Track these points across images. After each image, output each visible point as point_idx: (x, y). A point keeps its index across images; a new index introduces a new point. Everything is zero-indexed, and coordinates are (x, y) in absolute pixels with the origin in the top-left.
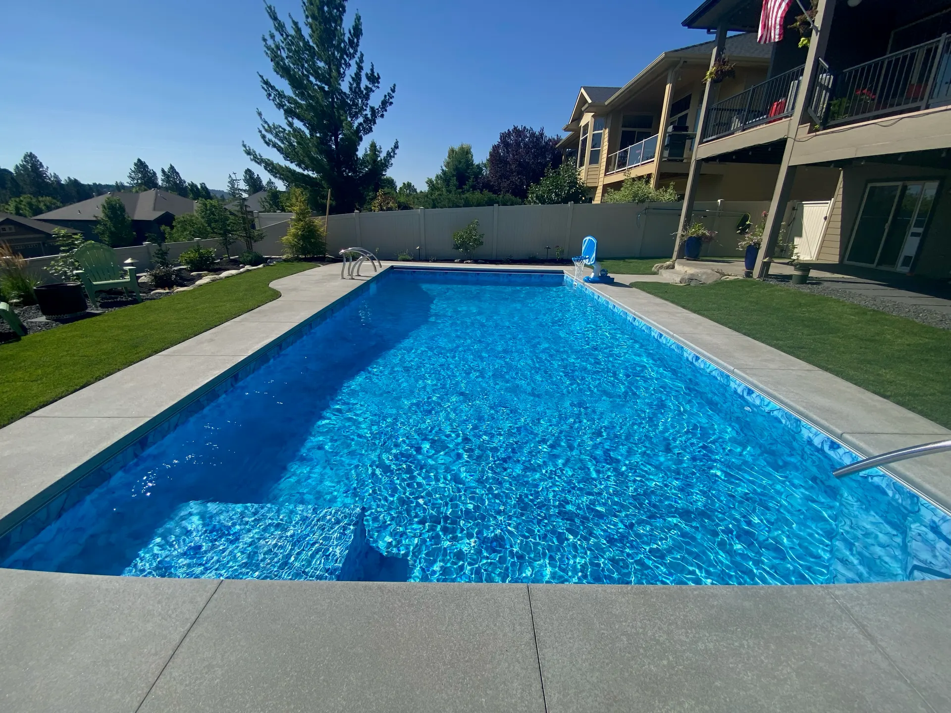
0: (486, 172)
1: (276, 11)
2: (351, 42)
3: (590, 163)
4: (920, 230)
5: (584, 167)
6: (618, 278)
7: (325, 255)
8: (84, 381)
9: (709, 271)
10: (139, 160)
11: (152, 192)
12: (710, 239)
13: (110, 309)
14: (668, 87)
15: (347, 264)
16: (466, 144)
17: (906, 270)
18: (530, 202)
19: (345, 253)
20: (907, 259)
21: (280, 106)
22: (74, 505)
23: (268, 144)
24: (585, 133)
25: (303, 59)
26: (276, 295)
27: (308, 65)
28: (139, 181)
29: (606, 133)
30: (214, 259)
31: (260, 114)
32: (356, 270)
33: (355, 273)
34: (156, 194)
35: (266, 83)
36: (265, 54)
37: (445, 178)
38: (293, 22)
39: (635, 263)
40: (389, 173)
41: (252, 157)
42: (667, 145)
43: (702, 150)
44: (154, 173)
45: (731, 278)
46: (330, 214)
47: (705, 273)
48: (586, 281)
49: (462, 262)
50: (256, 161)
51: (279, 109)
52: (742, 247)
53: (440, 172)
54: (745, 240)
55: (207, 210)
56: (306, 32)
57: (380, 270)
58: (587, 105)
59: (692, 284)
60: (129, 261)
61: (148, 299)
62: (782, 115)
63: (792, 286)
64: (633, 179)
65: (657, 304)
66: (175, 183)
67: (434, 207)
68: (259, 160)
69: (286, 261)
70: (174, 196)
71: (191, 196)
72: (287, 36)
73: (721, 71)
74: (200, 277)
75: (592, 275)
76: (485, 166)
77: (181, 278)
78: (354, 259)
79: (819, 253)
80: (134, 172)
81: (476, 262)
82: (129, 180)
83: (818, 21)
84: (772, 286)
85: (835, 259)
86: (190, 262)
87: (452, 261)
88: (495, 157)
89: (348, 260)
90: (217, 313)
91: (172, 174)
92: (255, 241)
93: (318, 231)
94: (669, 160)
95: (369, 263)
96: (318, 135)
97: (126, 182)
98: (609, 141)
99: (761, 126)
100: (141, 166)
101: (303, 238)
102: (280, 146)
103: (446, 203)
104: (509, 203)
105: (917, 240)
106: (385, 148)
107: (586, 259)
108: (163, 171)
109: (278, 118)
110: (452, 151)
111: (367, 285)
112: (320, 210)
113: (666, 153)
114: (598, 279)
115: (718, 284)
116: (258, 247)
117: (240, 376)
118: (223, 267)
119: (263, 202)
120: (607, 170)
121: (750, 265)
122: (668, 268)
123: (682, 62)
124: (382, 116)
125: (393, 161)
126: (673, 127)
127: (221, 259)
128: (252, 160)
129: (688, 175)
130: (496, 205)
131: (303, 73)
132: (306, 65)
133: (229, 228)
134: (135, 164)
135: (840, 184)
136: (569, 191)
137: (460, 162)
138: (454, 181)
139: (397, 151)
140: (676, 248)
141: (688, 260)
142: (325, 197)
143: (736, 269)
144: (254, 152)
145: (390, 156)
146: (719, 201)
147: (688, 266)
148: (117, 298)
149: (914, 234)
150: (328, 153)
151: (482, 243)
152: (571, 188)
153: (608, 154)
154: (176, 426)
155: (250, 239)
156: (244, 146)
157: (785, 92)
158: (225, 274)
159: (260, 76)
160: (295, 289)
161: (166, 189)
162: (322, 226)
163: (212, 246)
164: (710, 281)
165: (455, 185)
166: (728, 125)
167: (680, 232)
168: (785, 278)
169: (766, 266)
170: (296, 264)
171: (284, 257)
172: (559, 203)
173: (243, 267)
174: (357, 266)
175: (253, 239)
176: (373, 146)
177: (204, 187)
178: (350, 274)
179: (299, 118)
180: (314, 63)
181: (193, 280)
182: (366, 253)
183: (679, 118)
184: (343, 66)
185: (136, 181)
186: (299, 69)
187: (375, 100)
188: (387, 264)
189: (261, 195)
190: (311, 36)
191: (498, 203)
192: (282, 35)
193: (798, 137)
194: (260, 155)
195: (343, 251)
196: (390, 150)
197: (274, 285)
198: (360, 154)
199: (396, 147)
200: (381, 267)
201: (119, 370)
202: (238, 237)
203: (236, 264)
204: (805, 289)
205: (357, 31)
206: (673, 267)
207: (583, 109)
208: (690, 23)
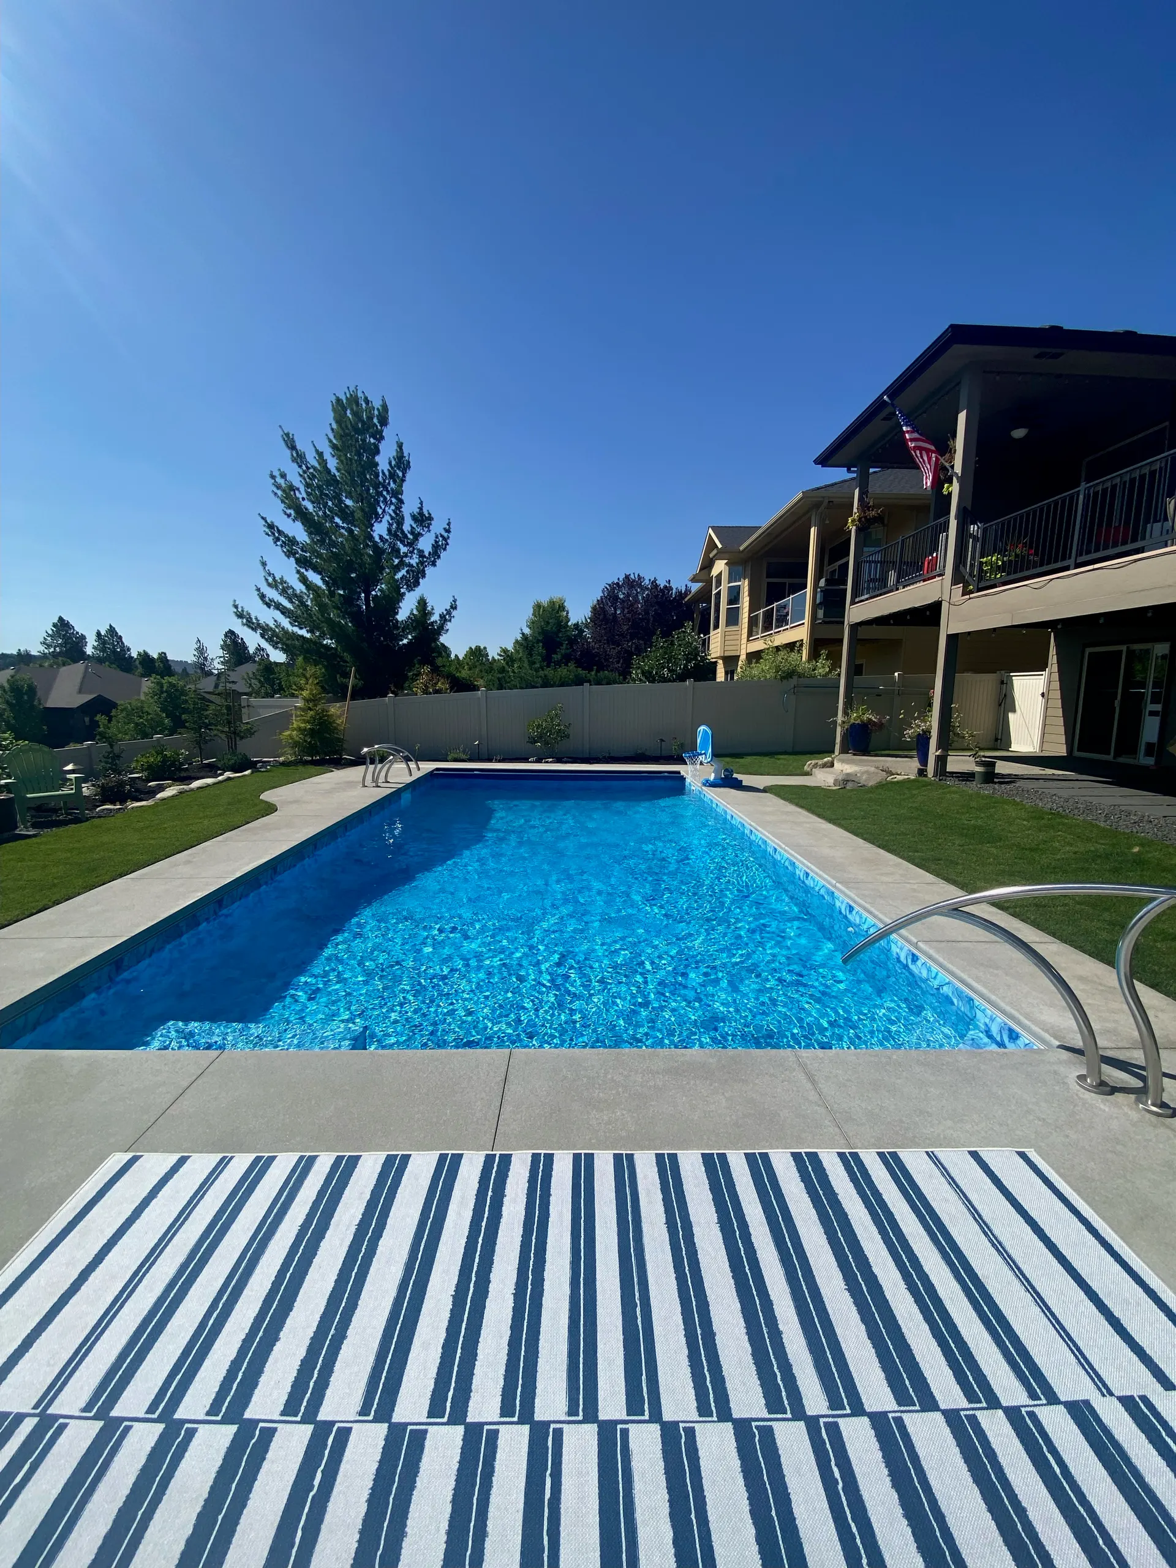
0: (587, 633)
1: (296, 438)
2: (393, 475)
3: (727, 625)
4: (1158, 707)
5: (719, 630)
6: (747, 780)
7: (341, 756)
8: (40, 905)
9: (873, 769)
10: (61, 619)
11: (80, 666)
12: (880, 726)
13: (46, 830)
14: (813, 531)
15: (371, 767)
16: (556, 595)
17: (1150, 761)
18: (634, 680)
19: (369, 753)
20: (1150, 746)
21: (290, 554)
22: (48, 1020)
23: (269, 605)
24: (719, 583)
25: (326, 495)
26: (270, 809)
27: (333, 504)
28: (58, 649)
29: (745, 585)
30: (182, 764)
31: (264, 564)
32: (383, 774)
33: (382, 779)
34: (87, 668)
35: (271, 526)
36: (272, 495)
37: (525, 643)
38: (317, 451)
39: (783, 760)
40: (443, 639)
41: (245, 621)
42: (820, 604)
43: (857, 612)
44: (83, 637)
45: (899, 778)
46: (353, 698)
47: (867, 772)
48: (704, 785)
49: (539, 761)
50: (249, 627)
51: (288, 557)
52: (910, 737)
53: (519, 637)
54: (912, 728)
55: (162, 692)
56: (332, 464)
57: (417, 775)
58: (715, 552)
59: (849, 786)
60: (70, 767)
61: (94, 817)
62: (934, 573)
63: (974, 786)
64: (777, 647)
65: (787, 813)
66: (114, 652)
67: (501, 687)
68: (252, 624)
69: (283, 764)
70: (111, 672)
71: (140, 670)
72: (308, 468)
73: (865, 517)
74: (162, 788)
75: (712, 777)
76: (587, 625)
77: (137, 790)
78: (382, 761)
79: (1042, 742)
80: (49, 635)
81: (559, 761)
82: (42, 648)
83: (958, 469)
84: (949, 786)
85: (1061, 750)
86: (150, 768)
87: (525, 760)
88: (599, 611)
89: (372, 762)
90: (193, 831)
91: (110, 640)
92: (242, 738)
93: (334, 722)
94: (825, 622)
95: (403, 765)
96: (341, 592)
97: (36, 649)
98: (750, 595)
99: (918, 585)
100: (62, 626)
101: (312, 733)
102: (285, 608)
103: (516, 682)
104: (604, 682)
105: (1157, 720)
106: (438, 607)
107: (701, 754)
108: (99, 634)
109: (287, 569)
110: (538, 606)
111: (397, 794)
112: (339, 693)
113: (820, 613)
114: (721, 782)
115: (882, 786)
116: (245, 746)
117: (224, 903)
118: (193, 775)
119: (250, 679)
120: (750, 633)
121: (924, 761)
122: (824, 766)
123: (826, 501)
124: (434, 564)
125: (449, 625)
126: (826, 580)
127: (189, 764)
128: (244, 625)
129: (842, 640)
130: (587, 685)
131: (325, 513)
132: (330, 503)
133: (207, 721)
134: (55, 625)
135: (1053, 651)
136: (686, 666)
137: (548, 623)
138: (540, 648)
139: (454, 613)
140: (838, 739)
141: (854, 755)
142: (347, 675)
143: (906, 768)
144: (249, 614)
145: (445, 618)
146: (896, 674)
147: (848, 763)
148: (51, 816)
149: (1153, 713)
150: (356, 616)
151: (568, 736)
152: (689, 661)
153: (750, 612)
154: (152, 951)
155: (236, 735)
156: (236, 607)
157: (935, 544)
158: (196, 784)
159: (263, 518)
160: (296, 802)
161: (99, 660)
162: (339, 717)
163: (180, 746)
164: (871, 783)
165: (539, 654)
166: (883, 581)
167: (840, 718)
168: (968, 777)
169: (942, 761)
170: (301, 768)
171: (282, 759)
172: (674, 681)
173: (221, 774)
174: (386, 768)
175: (238, 735)
176: (422, 603)
177: (163, 657)
178: (375, 780)
179: (316, 569)
180: (341, 501)
181: (152, 793)
182: (398, 752)
183: (839, 566)
184: (382, 505)
185: (52, 650)
186: (320, 509)
187: (425, 544)
188: (428, 767)
189: (249, 668)
190: (338, 470)
191: (589, 681)
192: (300, 467)
193: (953, 600)
194: (256, 619)
195: (365, 750)
196: (445, 612)
197: (267, 796)
198: (402, 615)
199: (454, 607)
200: (419, 769)
201: (79, 894)
202: (219, 736)
203: (211, 770)
204: (987, 790)
205: (402, 463)
206: (832, 765)
207: (711, 556)
208: (824, 460)
